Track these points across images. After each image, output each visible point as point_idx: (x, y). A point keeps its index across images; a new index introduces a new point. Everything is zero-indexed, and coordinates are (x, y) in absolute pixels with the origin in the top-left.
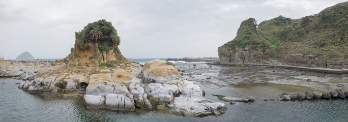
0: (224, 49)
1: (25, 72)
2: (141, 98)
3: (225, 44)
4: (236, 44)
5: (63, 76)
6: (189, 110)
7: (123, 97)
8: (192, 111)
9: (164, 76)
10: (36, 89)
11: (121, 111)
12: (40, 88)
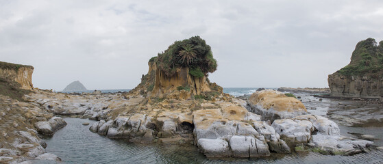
0: (337, 77)
1: (90, 109)
2: (275, 140)
3: (338, 72)
4: (352, 72)
5: (155, 114)
6: (337, 149)
7: (253, 139)
8: (340, 149)
9: (289, 111)
10: (121, 132)
11: (254, 157)
12: (127, 131)
